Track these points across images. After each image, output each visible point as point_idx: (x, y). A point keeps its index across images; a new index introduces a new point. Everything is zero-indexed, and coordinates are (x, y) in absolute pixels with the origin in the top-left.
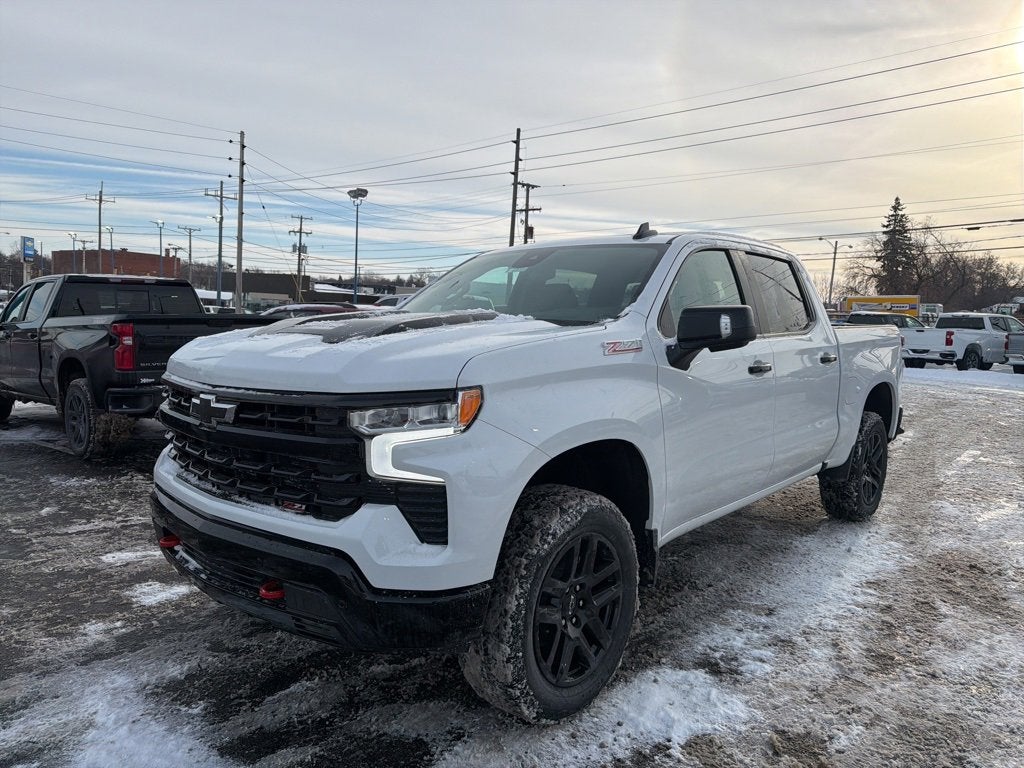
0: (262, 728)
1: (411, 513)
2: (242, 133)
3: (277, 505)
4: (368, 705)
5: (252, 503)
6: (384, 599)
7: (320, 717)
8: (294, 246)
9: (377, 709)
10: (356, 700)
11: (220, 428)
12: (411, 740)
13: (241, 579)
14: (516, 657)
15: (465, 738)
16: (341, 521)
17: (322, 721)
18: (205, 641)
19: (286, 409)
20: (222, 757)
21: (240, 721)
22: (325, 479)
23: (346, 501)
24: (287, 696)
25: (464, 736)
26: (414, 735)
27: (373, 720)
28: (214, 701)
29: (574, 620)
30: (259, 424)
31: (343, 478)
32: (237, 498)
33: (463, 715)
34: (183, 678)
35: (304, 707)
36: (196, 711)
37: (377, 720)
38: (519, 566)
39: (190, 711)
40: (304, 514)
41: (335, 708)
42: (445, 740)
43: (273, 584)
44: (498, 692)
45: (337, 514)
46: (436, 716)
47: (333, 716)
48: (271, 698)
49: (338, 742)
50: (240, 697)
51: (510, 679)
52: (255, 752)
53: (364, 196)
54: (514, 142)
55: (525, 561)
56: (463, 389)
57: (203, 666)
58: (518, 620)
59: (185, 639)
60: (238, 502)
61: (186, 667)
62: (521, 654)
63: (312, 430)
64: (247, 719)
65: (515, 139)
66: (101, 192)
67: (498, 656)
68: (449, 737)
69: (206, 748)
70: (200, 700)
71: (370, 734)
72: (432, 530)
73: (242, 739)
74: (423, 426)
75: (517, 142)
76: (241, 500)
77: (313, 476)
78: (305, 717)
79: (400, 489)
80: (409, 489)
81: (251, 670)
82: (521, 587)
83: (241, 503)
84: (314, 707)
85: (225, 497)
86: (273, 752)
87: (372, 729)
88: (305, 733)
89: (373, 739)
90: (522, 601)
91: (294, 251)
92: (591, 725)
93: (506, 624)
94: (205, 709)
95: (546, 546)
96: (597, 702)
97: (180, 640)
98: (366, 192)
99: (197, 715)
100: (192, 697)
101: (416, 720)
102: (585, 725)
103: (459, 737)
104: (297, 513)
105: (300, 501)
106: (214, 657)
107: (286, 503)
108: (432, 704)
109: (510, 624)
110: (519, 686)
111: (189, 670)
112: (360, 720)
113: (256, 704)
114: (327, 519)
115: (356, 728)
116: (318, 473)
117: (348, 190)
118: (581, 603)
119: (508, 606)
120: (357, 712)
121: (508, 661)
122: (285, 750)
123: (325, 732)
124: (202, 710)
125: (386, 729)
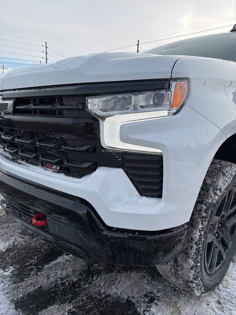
0: (41, 287)
1: (133, 175)
2: (46, 43)
3: (43, 166)
4: (99, 273)
5: (27, 164)
6: (115, 235)
7: (72, 280)
9: (103, 276)
10: (92, 269)
11: (6, 117)
12: (124, 302)
13: (24, 209)
14: (196, 266)
15: (156, 301)
16: (84, 178)
17: (74, 283)
18: (19, 229)
19: (43, 100)
20: (16, 310)
21: (30, 282)
22: (72, 149)
23: (86, 165)
24: (56, 264)
25: (155, 300)
26: (126, 297)
27: (102, 284)
28: (18, 266)
29: (216, 235)
30: (27, 112)
31: (84, 148)
32: (20, 161)
33: (151, 283)
34: (5, 251)
35: (64, 273)
36: (7, 274)
37: (104, 284)
38: (201, 210)
39: (4, 274)
40: (59, 172)
41: (80, 274)
42: (144, 302)
43: (40, 217)
44: (181, 283)
45: (80, 173)
46: (136, 283)
47: (80, 280)
48: (47, 266)
49: (83, 300)
50: (31, 265)
51: (191, 278)
52: (36, 307)
54: (137, 45)
55: (205, 207)
56: (176, 79)
57: (16, 244)
58: (199, 244)
59: (10, 227)
60: (20, 164)
61: (7, 244)
62: (199, 264)
63: (60, 113)
64: (34, 281)
65: (137, 44)
66: (3, 66)
67: (185, 265)
68: (147, 300)
69: (8, 302)
70: (11, 266)
71: (100, 295)
72: (148, 187)
73: (29, 295)
74: (143, 110)
75: (138, 45)
76: (22, 162)
77: (63, 147)
78: (65, 281)
79: (126, 157)
80: (132, 157)
81: (39, 247)
82: (202, 224)
83: (21, 164)
84: (70, 274)
85: (14, 160)
86: (46, 308)
87: (102, 292)
88: (64, 293)
89: (103, 299)
90: (202, 233)
92: (226, 293)
93: (192, 247)
94: (13, 272)
95: (216, 197)
96: (225, 278)
97: (8, 228)
99: (8, 276)
100: (7, 263)
101: (125, 286)
102: (223, 294)
103: (152, 300)
104: (54, 172)
105: (56, 164)
106: (22, 238)
107: (48, 165)
108: (133, 274)
109: (195, 247)
110: (196, 282)
111: (8, 246)
112: (95, 284)
113: (39, 270)
114: (74, 176)
115: (93, 290)
116: (66, 144)
118: (220, 225)
119: (194, 236)
120: (92, 278)
121: (192, 268)
122: (52, 307)
123: (76, 292)
124: (11, 273)
125: (110, 292)
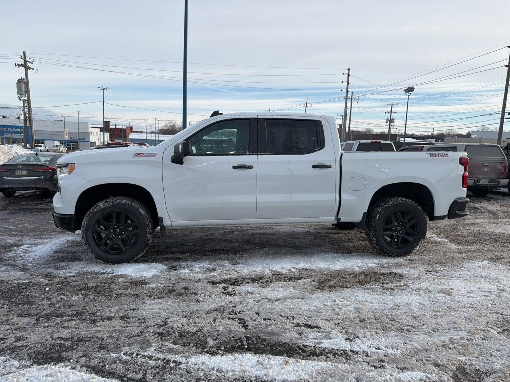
2: (349, 69)
8: (388, 119)
53: (412, 91)
91: (387, 122)
98: (414, 88)
117: (404, 89)
